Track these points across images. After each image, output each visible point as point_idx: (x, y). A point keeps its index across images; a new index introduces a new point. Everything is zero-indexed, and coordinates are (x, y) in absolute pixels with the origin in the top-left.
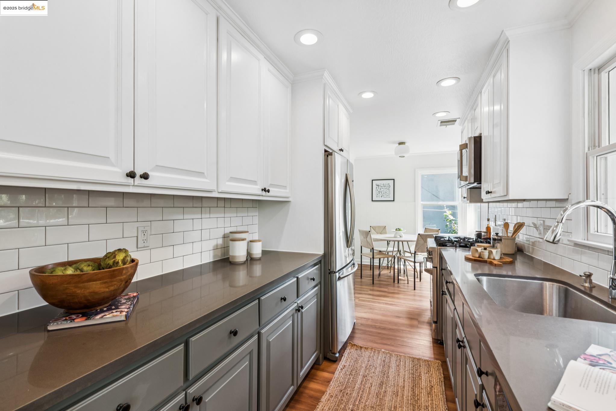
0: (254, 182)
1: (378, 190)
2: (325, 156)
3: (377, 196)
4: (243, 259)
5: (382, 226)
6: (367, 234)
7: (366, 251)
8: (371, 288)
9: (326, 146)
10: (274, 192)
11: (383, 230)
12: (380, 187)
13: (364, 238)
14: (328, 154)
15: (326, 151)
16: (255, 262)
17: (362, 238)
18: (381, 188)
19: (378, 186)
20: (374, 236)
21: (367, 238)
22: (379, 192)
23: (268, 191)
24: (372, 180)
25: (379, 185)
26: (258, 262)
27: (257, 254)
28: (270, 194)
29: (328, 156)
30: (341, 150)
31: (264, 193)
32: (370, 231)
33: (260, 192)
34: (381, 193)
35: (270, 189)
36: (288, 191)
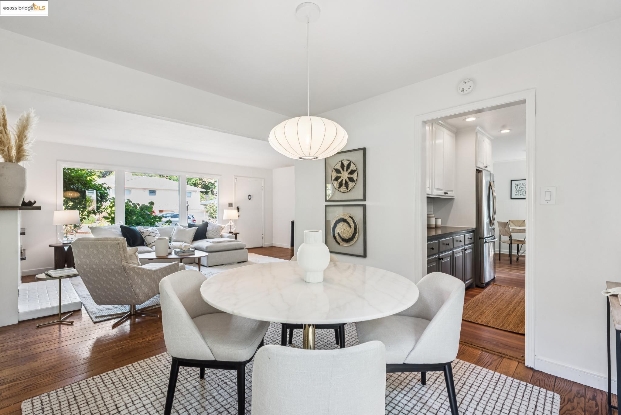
0: (441, 190)
1: (517, 189)
2: (476, 173)
3: (516, 194)
4: (434, 226)
5: (522, 221)
6: (504, 225)
7: (505, 238)
8: (510, 266)
9: (478, 167)
10: (450, 194)
11: (522, 223)
12: (519, 187)
13: (503, 228)
14: (478, 171)
15: (477, 170)
16: (438, 229)
17: (501, 228)
18: (521, 187)
19: (517, 186)
20: (512, 227)
21: (505, 228)
22: (518, 191)
23: (447, 194)
24: (511, 181)
25: (518, 184)
26: (439, 229)
27: (439, 225)
28: (448, 195)
29: (478, 173)
30: (486, 167)
31: (445, 195)
32: (508, 222)
33: (443, 194)
34: (520, 191)
35: (448, 193)
36: (454, 193)
